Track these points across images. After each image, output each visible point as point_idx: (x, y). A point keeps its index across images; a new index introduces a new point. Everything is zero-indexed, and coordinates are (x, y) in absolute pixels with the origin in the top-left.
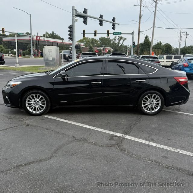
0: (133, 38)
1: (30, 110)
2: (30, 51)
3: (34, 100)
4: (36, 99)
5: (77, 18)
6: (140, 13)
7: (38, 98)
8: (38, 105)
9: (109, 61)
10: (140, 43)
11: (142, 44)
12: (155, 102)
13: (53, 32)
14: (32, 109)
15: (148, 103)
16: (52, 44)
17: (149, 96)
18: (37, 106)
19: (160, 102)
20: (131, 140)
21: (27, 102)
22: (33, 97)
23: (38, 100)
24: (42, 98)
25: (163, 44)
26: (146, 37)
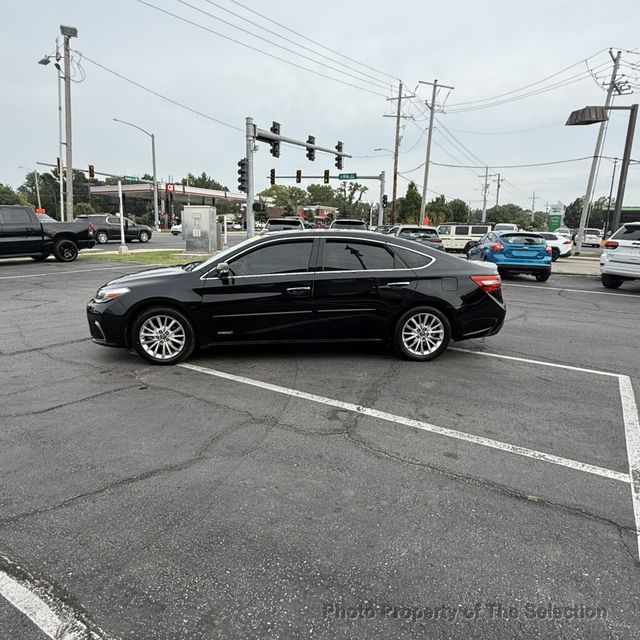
0: (382, 186)
1: (151, 353)
2: (152, 217)
3: (158, 330)
4: (162, 328)
5: (258, 143)
6: (398, 132)
7: (168, 325)
8: (168, 340)
9: (328, 241)
10: (397, 198)
11: (401, 200)
12: (431, 332)
13: (204, 175)
14: (153, 349)
15: (414, 334)
16: (201, 201)
17: (417, 319)
18: (166, 344)
19: (441, 331)
20: (378, 420)
21: (142, 334)
22: (156, 323)
23: (167, 328)
24: (176, 326)
25: (448, 200)
26: (412, 186)
